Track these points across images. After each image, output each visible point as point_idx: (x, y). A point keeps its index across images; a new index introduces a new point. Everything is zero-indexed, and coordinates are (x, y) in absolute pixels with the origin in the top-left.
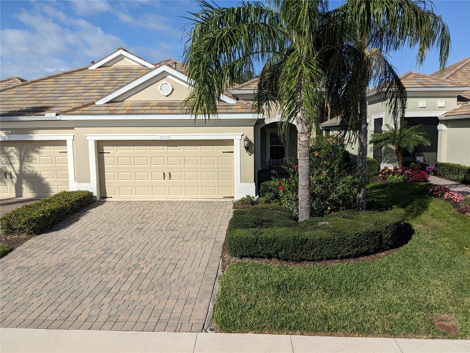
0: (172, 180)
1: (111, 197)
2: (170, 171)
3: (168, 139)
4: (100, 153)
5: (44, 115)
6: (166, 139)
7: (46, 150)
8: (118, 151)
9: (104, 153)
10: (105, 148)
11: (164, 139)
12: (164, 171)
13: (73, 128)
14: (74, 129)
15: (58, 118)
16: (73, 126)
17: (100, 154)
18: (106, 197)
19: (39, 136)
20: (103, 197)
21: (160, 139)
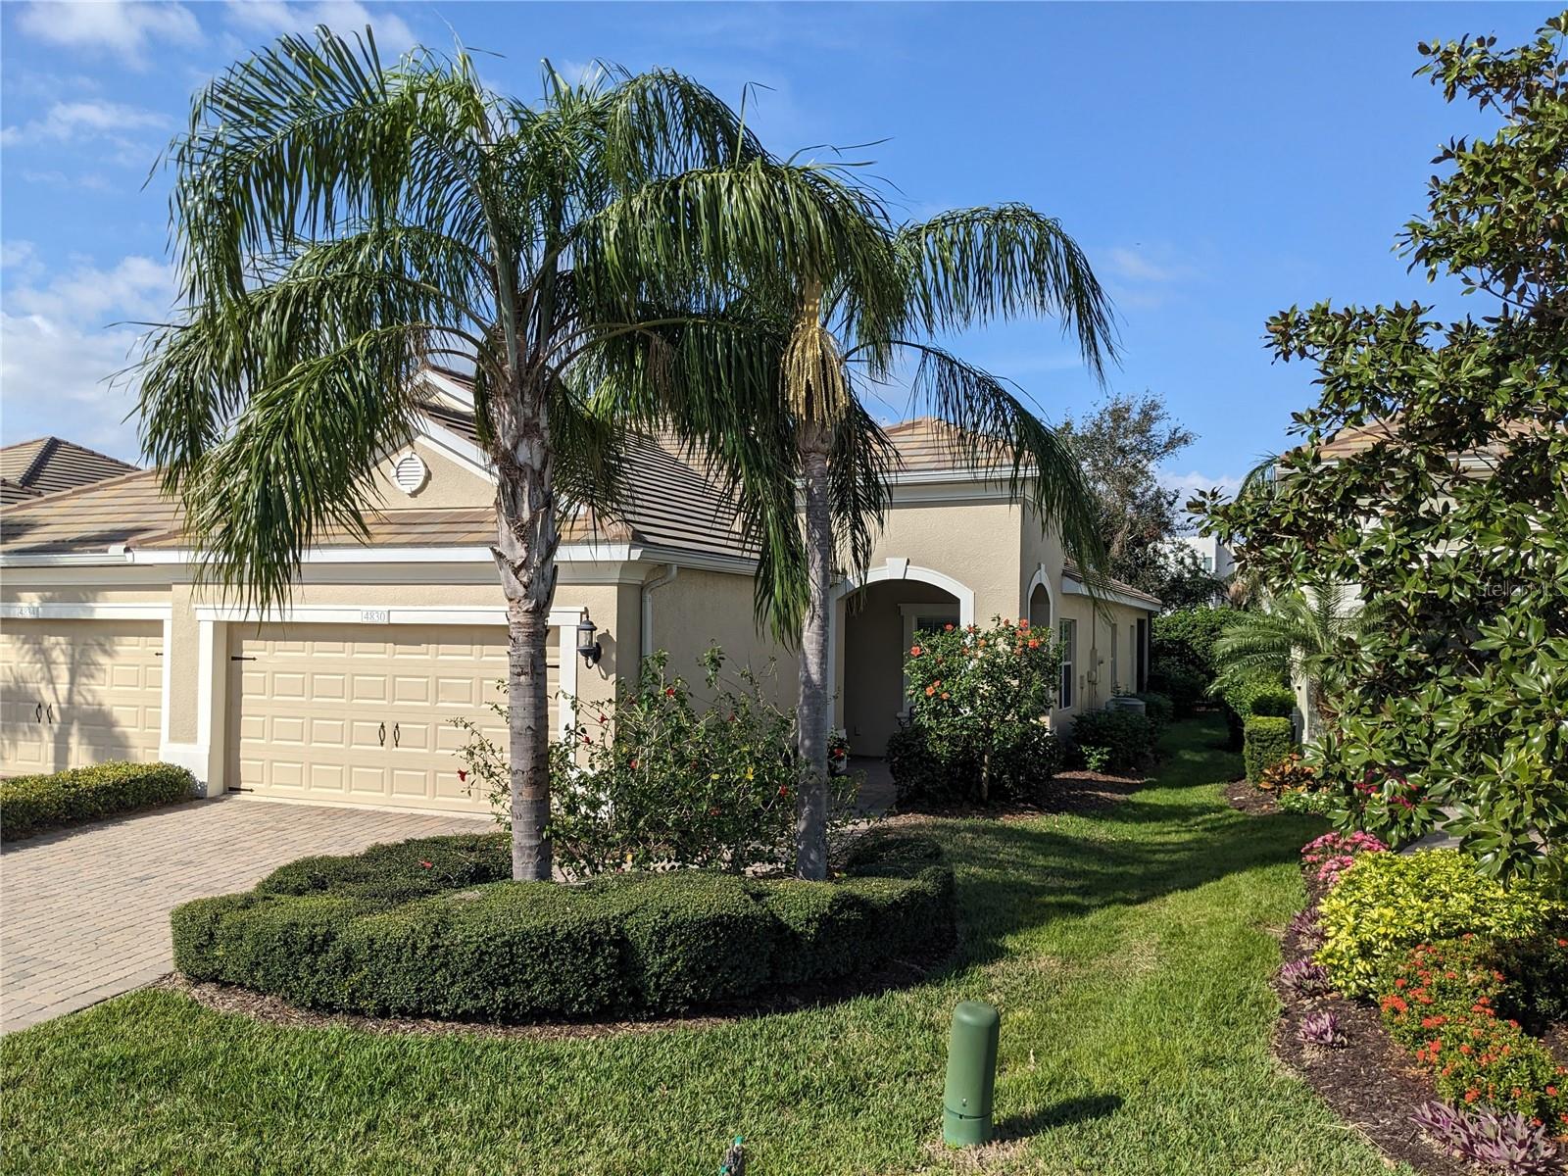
0: (402, 746)
1: (251, 790)
2: (397, 720)
3: (386, 622)
4: (234, 658)
5: (106, 551)
6: (380, 622)
7: (129, 647)
8: (277, 654)
9: (241, 659)
10: (246, 644)
11: (376, 620)
12: (383, 719)
13: (167, 588)
14: (171, 590)
15: (129, 558)
16: (170, 582)
17: (231, 661)
18: (238, 790)
19: (109, 608)
20: (232, 789)
21: (365, 621)
